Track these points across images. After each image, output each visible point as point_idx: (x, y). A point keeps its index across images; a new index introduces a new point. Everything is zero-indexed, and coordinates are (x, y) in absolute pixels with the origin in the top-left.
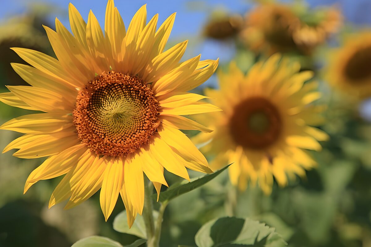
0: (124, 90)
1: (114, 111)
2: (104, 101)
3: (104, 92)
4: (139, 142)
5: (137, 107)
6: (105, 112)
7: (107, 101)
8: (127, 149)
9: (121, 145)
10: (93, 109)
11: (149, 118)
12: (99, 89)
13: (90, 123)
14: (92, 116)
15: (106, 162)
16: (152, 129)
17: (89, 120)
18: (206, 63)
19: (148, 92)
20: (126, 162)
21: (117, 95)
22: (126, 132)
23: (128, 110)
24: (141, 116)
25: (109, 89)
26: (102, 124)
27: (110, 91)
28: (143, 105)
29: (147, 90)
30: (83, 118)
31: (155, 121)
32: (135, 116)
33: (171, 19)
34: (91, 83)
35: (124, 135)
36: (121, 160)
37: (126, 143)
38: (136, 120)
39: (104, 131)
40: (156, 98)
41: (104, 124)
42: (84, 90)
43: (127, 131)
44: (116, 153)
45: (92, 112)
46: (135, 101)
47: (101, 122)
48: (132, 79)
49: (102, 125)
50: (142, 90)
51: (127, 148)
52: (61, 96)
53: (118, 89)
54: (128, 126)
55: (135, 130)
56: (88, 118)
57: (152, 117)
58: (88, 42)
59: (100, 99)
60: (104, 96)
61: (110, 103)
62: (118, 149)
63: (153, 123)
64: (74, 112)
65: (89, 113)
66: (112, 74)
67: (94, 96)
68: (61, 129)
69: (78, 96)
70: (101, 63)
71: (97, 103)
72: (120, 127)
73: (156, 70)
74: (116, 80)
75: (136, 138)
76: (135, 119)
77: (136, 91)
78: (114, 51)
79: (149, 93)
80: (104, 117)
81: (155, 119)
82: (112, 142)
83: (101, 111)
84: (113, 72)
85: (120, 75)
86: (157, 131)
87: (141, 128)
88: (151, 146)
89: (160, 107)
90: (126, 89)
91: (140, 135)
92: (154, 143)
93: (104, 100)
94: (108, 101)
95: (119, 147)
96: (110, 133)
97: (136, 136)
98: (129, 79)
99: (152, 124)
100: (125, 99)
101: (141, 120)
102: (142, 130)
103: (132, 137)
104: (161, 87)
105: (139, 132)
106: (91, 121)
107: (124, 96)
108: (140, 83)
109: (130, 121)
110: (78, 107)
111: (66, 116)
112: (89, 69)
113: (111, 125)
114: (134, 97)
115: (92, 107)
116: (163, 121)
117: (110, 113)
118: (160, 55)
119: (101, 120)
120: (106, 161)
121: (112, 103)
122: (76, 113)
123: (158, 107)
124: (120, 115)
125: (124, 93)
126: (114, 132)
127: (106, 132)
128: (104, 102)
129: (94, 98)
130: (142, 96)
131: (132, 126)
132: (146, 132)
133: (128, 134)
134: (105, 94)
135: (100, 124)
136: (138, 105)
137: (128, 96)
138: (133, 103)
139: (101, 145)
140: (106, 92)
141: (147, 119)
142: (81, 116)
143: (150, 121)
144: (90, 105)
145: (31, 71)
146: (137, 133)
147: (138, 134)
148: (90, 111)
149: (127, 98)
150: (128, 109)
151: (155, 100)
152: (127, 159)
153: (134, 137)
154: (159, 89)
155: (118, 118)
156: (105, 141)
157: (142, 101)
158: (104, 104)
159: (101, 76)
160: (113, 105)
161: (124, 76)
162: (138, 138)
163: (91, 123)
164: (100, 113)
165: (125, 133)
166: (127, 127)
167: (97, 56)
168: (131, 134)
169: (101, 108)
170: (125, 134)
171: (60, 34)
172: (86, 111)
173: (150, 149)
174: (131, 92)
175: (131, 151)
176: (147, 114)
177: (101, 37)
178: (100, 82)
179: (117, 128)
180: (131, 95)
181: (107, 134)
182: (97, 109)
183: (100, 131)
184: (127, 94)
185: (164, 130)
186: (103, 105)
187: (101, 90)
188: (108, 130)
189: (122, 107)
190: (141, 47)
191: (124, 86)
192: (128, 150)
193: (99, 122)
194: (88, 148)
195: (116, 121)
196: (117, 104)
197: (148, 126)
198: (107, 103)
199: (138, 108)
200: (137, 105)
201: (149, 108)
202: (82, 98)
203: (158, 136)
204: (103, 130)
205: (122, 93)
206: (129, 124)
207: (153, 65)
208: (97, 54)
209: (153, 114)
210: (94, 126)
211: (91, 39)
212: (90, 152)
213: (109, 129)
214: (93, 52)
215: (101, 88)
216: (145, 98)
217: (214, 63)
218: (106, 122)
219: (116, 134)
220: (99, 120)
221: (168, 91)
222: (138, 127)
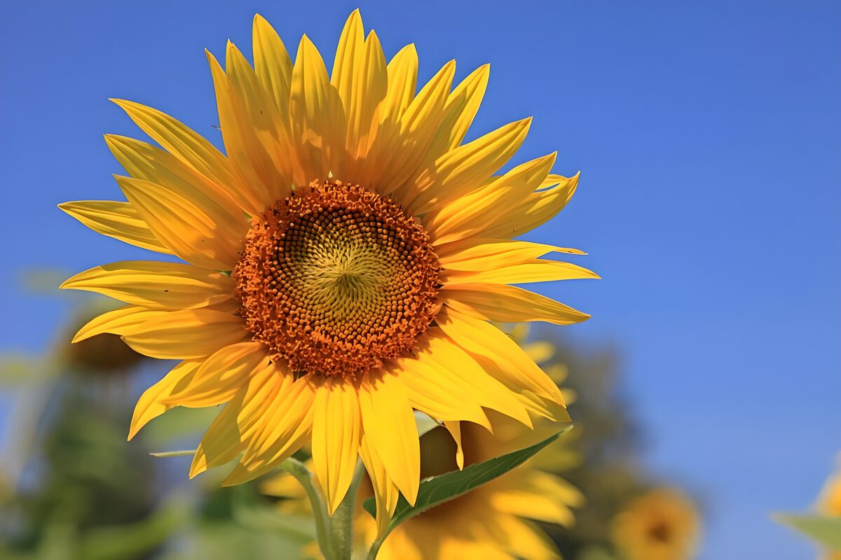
0: (361, 224)
1: (338, 270)
2: (315, 246)
3: (315, 225)
5: (389, 265)
7: (321, 246)
8: (365, 360)
9: (353, 349)
10: (286, 262)
11: (421, 292)
13: (276, 295)
15: (312, 389)
16: (426, 317)
18: (555, 181)
20: (362, 389)
21: (345, 234)
22: (365, 320)
23: (371, 270)
24: (400, 288)
25: (327, 221)
26: (306, 298)
27: (327, 225)
28: (405, 262)
29: (416, 228)
30: (263, 281)
31: (434, 300)
32: (386, 285)
33: (481, 76)
36: (349, 383)
38: (387, 293)
39: (310, 315)
40: (435, 249)
41: (311, 300)
43: (366, 318)
45: (282, 269)
46: (387, 251)
47: (305, 295)
48: (382, 201)
50: (405, 228)
51: (366, 356)
52: (212, 225)
53: (348, 222)
54: (369, 308)
55: (386, 318)
56: (273, 282)
57: (426, 290)
58: (292, 105)
59: (304, 241)
60: (314, 236)
61: (328, 252)
63: (429, 303)
64: (239, 267)
65: (276, 272)
66: (337, 186)
68: (206, 304)
69: (250, 230)
70: (311, 160)
71: (297, 250)
72: (351, 306)
73: (443, 184)
74: (346, 201)
75: (389, 334)
76: (385, 291)
77: (389, 229)
79: (420, 235)
80: (311, 282)
81: (432, 295)
82: (332, 341)
83: (307, 267)
86: (436, 323)
87: (400, 313)
89: (443, 269)
90: (366, 224)
91: (397, 330)
92: (430, 348)
93: (314, 244)
94: (324, 246)
96: (326, 320)
97: (388, 330)
98: (377, 201)
99: (427, 305)
100: (365, 245)
101: (398, 296)
102: (402, 318)
104: (455, 221)
106: (279, 290)
107: (362, 237)
108: (400, 211)
109: (374, 296)
111: (216, 277)
112: (280, 170)
113: (328, 302)
114: (384, 242)
115: (285, 257)
116: (448, 302)
117: (328, 273)
118: (451, 151)
119: (305, 290)
120: (313, 385)
121: (333, 252)
123: (438, 270)
124: (353, 280)
125: (361, 232)
126: (334, 319)
127: (317, 317)
128: (313, 249)
129: (289, 237)
130: (402, 241)
131: (378, 306)
134: (317, 230)
135: (302, 299)
136: (393, 262)
137: (370, 239)
138: (381, 255)
139: (304, 345)
140: (320, 226)
141: (416, 294)
142: (259, 276)
144: (278, 252)
145: (152, 159)
146: (390, 324)
147: (393, 327)
148: (278, 267)
149: (368, 243)
150: (370, 268)
151: (433, 253)
152: (363, 383)
153: (382, 332)
154: (444, 228)
155: (348, 287)
157: (402, 253)
158: (313, 253)
160: (335, 256)
161: (364, 193)
163: (280, 294)
164: (302, 273)
165: (362, 323)
166: (366, 308)
167: (304, 141)
169: (305, 262)
170: (362, 325)
171: (233, 77)
174: (377, 231)
175: (375, 364)
176: (416, 283)
177: (327, 95)
178: (307, 201)
179: (342, 310)
180: (377, 238)
181: (317, 322)
182: (297, 262)
183: (301, 313)
184: (369, 234)
185: (451, 322)
186: (311, 255)
187: (306, 221)
188: (320, 314)
189: (356, 261)
192: (369, 362)
193: (299, 293)
194: (270, 353)
195: (342, 292)
196: (344, 255)
198: (320, 251)
199: (393, 267)
200: (389, 262)
203: (441, 334)
204: (308, 312)
205: (357, 231)
206: (372, 302)
207: (438, 171)
208: (307, 135)
209: (429, 283)
210: (287, 301)
211: (300, 99)
212: (273, 363)
213: (323, 311)
214: (299, 130)
215: (307, 217)
216: (408, 247)
217: (570, 181)
218: (317, 294)
219: (339, 324)
220: (300, 287)
221: (466, 234)
222: (392, 311)
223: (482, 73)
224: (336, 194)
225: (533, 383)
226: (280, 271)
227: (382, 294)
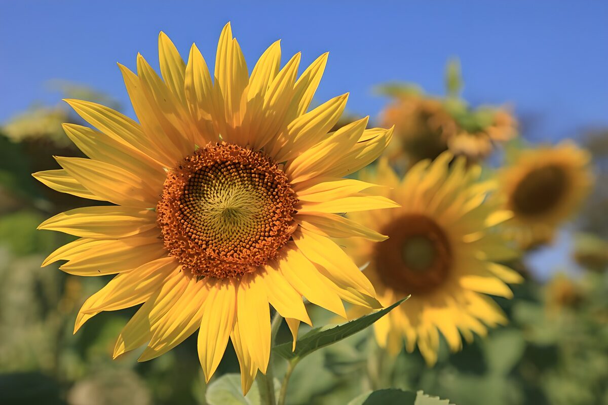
0: (241, 172)
1: (224, 205)
2: (209, 189)
3: (209, 174)
4: (263, 255)
5: (260, 199)
6: (209, 207)
7: (213, 189)
8: (242, 267)
9: (233, 260)
10: (190, 201)
11: (281, 218)
12: (201, 170)
13: (183, 224)
14: (188, 213)
15: (207, 288)
16: (284, 236)
17: (182, 219)
18: (374, 134)
19: (279, 176)
20: (240, 288)
21: (229, 179)
22: (243, 239)
23: (246, 204)
24: (267, 215)
25: (217, 171)
26: (203, 225)
27: (218, 173)
28: (271, 197)
29: (278, 172)
30: (173, 215)
31: (290, 223)
32: (257, 214)
33: (320, 64)
34: (189, 160)
35: (239, 244)
36: (232, 284)
37: (242, 257)
38: (258, 220)
39: (206, 237)
40: (292, 186)
41: (206, 226)
42: (177, 171)
43: (243, 237)
44: (226, 272)
45: (187, 206)
46: (258, 189)
47: (202, 223)
48: (254, 155)
49: (203, 228)
50: (270, 173)
51: (243, 265)
52: (139, 180)
53: (231, 171)
54: (245, 230)
55: (257, 237)
56: (181, 215)
57: (284, 217)
58: (187, 93)
59: (201, 186)
60: (208, 182)
61: (217, 193)
62: (228, 265)
63: (286, 225)
64: (159, 206)
65: (183, 208)
66: (223, 146)
67: (192, 180)
68: (137, 232)
69: (167, 180)
70: (206, 129)
71: (197, 192)
72: (233, 230)
73: (295, 141)
74: (229, 156)
75: (258, 249)
76: (257, 218)
77: (260, 174)
78: (228, 109)
79: (281, 178)
80: (206, 214)
81: (289, 220)
82: (219, 255)
83: (203, 204)
84: (224, 143)
85: (236, 147)
86: (291, 239)
87: (267, 234)
88: (282, 263)
89: (299, 200)
90: (244, 171)
91: (264, 245)
92: (287, 257)
93: (208, 187)
94: (215, 189)
95: (230, 263)
96: (216, 240)
97: (257, 246)
98: (250, 155)
99: (285, 227)
100: (242, 186)
101: (266, 221)
102: (268, 237)
103: (252, 248)
104: (300, 169)
105: (264, 240)
106: (185, 221)
107: (241, 181)
108: (266, 161)
109: (249, 222)
110: (167, 196)
111: (145, 212)
112: (186, 138)
113: (218, 228)
114: (257, 183)
115: (189, 197)
116: (302, 224)
117: (216, 208)
118: (301, 116)
119: (202, 220)
120: (208, 285)
121: (221, 193)
122: (163, 208)
123: (294, 201)
124: (234, 212)
125: (240, 177)
126: (222, 240)
127: (210, 238)
128: (207, 191)
129: (192, 184)
130: (269, 182)
131: (252, 229)
132: (274, 240)
133: (244, 242)
134: (211, 177)
135: (200, 226)
136: (262, 197)
137: (246, 182)
138: (254, 193)
139: (200, 259)
140: (212, 174)
141: (278, 220)
142: (171, 212)
143: (281, 222)
144: (184, 194)
145: (93, 138)
146: (259, 241)
147: (261, 243)
148: (185, 205)
149: (245, 184)
150: (246, 202)
151: (291, 190)
152: (242, 283)
153: (255, 247)
154: (297, 172)
155: (230, 216)
156: (208, 253)
157: (269, 190)
158: (207, 194)
159: (204, 148)
160: (222, 195)
161: (242, 150)
162: (262, 249)
163: (186, 223)
164: (201, 208)
165: (241, 241)
166: (243, 231)
167: (199, 118)
168: (250, 243)
169: (202, 200)
170: (241, 243)
171: (143, 78)
172: (179, 203)
173: (279, 267)
174: (251, 176)
175: (248, 270)
176: (278, 211)
177: (209, 87)
178: (203, 158)
179: (227, 233)
180: (252, 181)
181: (211, 242)
182: (197, 201)
183: (200, 236)
184: (246, 178)
185: (303, 238)
186: (206, 196)
187: (203, 171)
188: (213, 236)
189: (236, 198)
190: (272, 103)
191: (241, 166)
192: (245, 269)
193: (199, 222)
194: (179, 264)
195: (227, 221)
196: (228, 194)
197: (279, 231)
198: (212, 192)
199: (263, 201)
200: (260, 197)
201: (280, 201)
202: (173, 184)
203: (295, 247)
204: (205, 235)
205: (238, 177)
206: (248, 227)
207: (290, 133)
208: (200, 114)
209: (287, 211)
210: (191, 228)
211: (192, 89)
212: (182, 271)
213: (214, 234)
214: (194, 111)
215: (204, 169)
216: (274, 186)
217: (386, 132)
218: (210, 222)
219: (225, 243)
220: (199, 218)
221: (312, 176)
222: (261, 232)
223: (321, 61)
224: (223, 152)
225: (354, 282)
226: (186, 208)
227: (255, 221)
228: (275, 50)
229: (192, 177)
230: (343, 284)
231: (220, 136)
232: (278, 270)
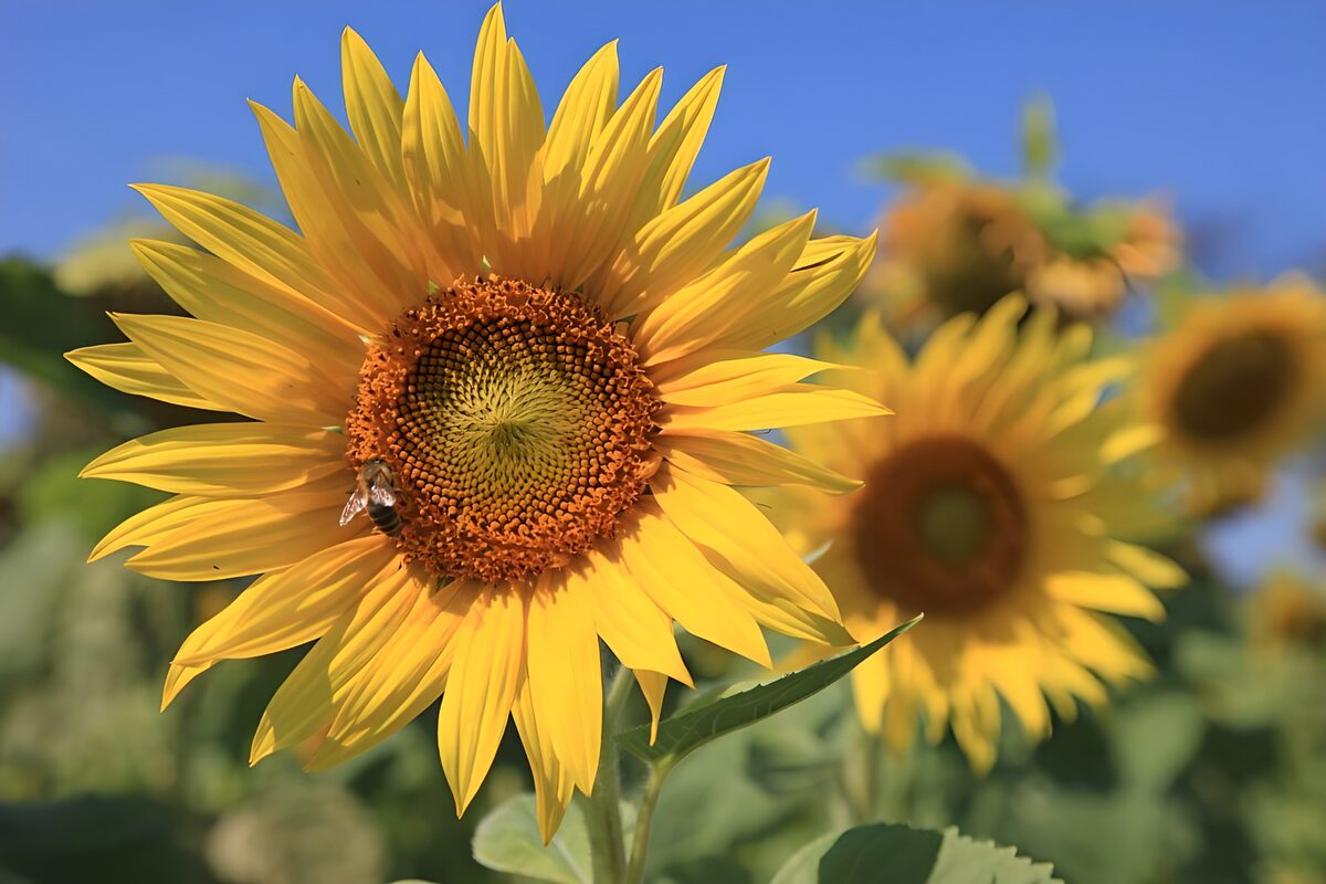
0: (532, 341)
1: (496, 416)
2: (461, 382)
3: (462, 348)
4: (583, 528)
5: (577, 402)
6: (463, 421)
7: (470, 380)
8: (539, 556)
9: (518, 541)
10: (419, 409)
11: (623, 443)
12: (442, 338)
13: (405, 461)
14: (416, 435)
16: (631, 484)
17: (403, 449)
18: (832, 249)
19: (619, 349)
20: (534, 603)
21: (506, 358)
22: (539, 493)
23: (546, 414)
24: (593, 438)
25: (479, 339)
26: (450, 463)
27: (480, 346)
28: (601, 396)
29: (616, 341)
30: (382, 441)
31: (645, 456)
32: (570, 435)
34: (415, 317)
35: (531, 504)
36: (515, 594)
37: (537, 534)
38: (574, 449)
39: (456, 489)
40: (649, 372)
41: (456, 465)
42: (390, 341)
43: (539, 489)
44: (501, 568)
45: (414, 419)
46: (572, 380)
47: (447, 458)
48: (561, 303)
49: (450, 468)
50: (598, 342)
51: (539, 550)
52: (304, 363)
53: (511, 339)
54: (544, 473)
55: (571, 487)
56: (401, 442)
57: (631, 440)
58: (407, 165)
59: (444, 374)
60: (458, 365)
61: (480, 389)
62: (506, 552)
63: (636, 460)
64: (351, 421)
65: (405, 424)
66: (492, 282)
67: (424, 361)
68: (302, 481)
69: (367, 362)
70: (453, 246)
71: (434, 390)
72: (516, 473)
73: (651, 270)
74: (506, 306)
75: (574, 514)
76: (570, 445)
77: (575, 346)
78: (500, 202)
79: (623, 353)
80: (456, 438)
81: (642, 447)
82: (487, 530)
83: (449, 415)
84: (493, 277)
85: (521, 287)
86: (648, 491)
87: (592, 480)
88: (628, 545)
89: (663, 403)
90: (539, 340)
91: (587, 506)
92: (639, 533)
93: (458, 378)
94: (474, 381)
95: (508, 547)
96: (480, 496)
97: (572, 507)
98: (553, 302)
99: (633, 463)
100: (536, 374)
101: (591, 451)
102: (595, 487)
103: (559, 512)
104: (666, 332)
105: (586, 493)
106: (409, 453)
107: (533, 362)
108: (589, 316)
109: (552, 455)
110: (367, 399)
111: (319, 436)
112: (409, 267)
113: (482, 469)
114: (568, 367)
115: (417, 401)
116: (671, 457)
117: (479, 423)
118: (665, 212)
119: (447, 451)
121: (487, 390)
122: (357, 425)
123: (653, 406)
124: (518, 432)
125: (532, 353)
126: (491, 495)
127: (466, 493)
128: (459, 385)
129: (422, 370)
130: (596, 363)
131: (559, 470)
132: (609, 493)
133: (543, 500)
134: (465, 355)
135: (443, 465)
136: (582, 398)
137: (545, 364)
138: (562, 388)
139: (444, 539)
140: (468, 347)
141: (616, 448)
142: (376, 434)
143: (625, 453)
144: (407, 394)
145: (200, 270)
146: (576, 497)
147: (580, 503)
148: (407, 417)
149: (543, 369)
150: (545, 410)
151: (645, 379)
152: (539, 592)
153: (566, 511)
154: (661, 336)
155: (509, 442)
156: (460, 526)
157: (595, 382)
158: (458, 393)
159: (449, 289)
160: (490, 395)
161: (534, 291)
162: (582, 515)
163: (410, 459)
164: (443, 425)
165: (535, 497)
166: (540, 474)
167: (436, 220)
168: (555, 500)
169: (447, 407)
170: (535, 501)
171: (308, 134)
172: (394, 414)
173: (621, 555)
174: (556, 350)
175: (552, 563)
176: (616, 428)
177: (456, 145)
178: (447, 311)
179: (504, 478)
180: (557, 361)
181: (466, 500)
182: (435, 409)
183: (442, 488)
184: (544, 356)
185: (674, 487)
186: (454, 396)
187: (448, 341)
188: (471, 487)
189: (524, 401)
190: (599, 184)
191: (533, 328)
192: (544, 560)
193: (439, 456)
194: (398, 551)
195: (502, 451)
196: (504, 392)
197: (619, 472)
198: (469, 389)
199: (583, 407)
200: (577, 398)
201: (621, 407)
202: (381, 370)
203: (655, 509)
204: (454, 484)
205: (525, 352)
206: (549, 464)
207: (641, 250)
208: (438, 211)
209: (637, 428)
210: (422, 470)
211: (418, 155)
212: (404, 566)
213: (474, 482)
214: (424, 204)
215: (448, 335)
216: (606, 372)
217: (859, 247)
218: (465, 456)
219: (499, 501)
220: (440, 447)
221: (689, 348)
222: (581, 476)
223: (709, 86)
224: (491, 298)
225: (790, 587)
226: (410, 424)
227: (566, 451)
228: (605, 63)
229: (422, 356)
230: (765, 592)
231: (485, 260)
232: (618, 561)
